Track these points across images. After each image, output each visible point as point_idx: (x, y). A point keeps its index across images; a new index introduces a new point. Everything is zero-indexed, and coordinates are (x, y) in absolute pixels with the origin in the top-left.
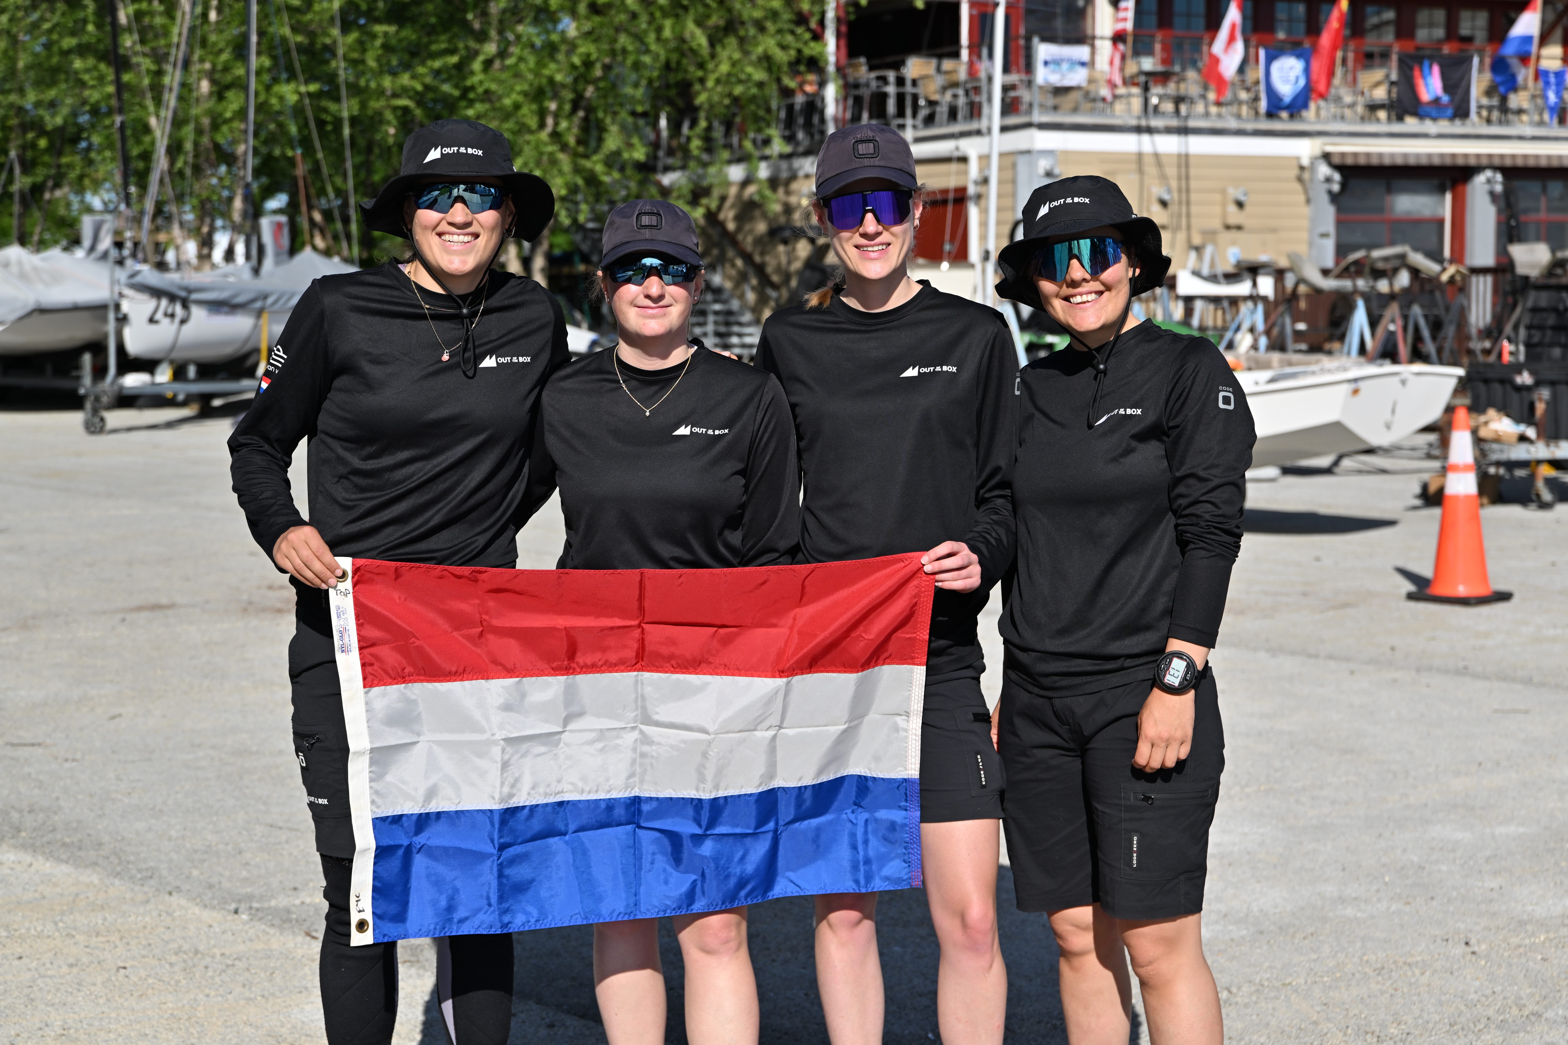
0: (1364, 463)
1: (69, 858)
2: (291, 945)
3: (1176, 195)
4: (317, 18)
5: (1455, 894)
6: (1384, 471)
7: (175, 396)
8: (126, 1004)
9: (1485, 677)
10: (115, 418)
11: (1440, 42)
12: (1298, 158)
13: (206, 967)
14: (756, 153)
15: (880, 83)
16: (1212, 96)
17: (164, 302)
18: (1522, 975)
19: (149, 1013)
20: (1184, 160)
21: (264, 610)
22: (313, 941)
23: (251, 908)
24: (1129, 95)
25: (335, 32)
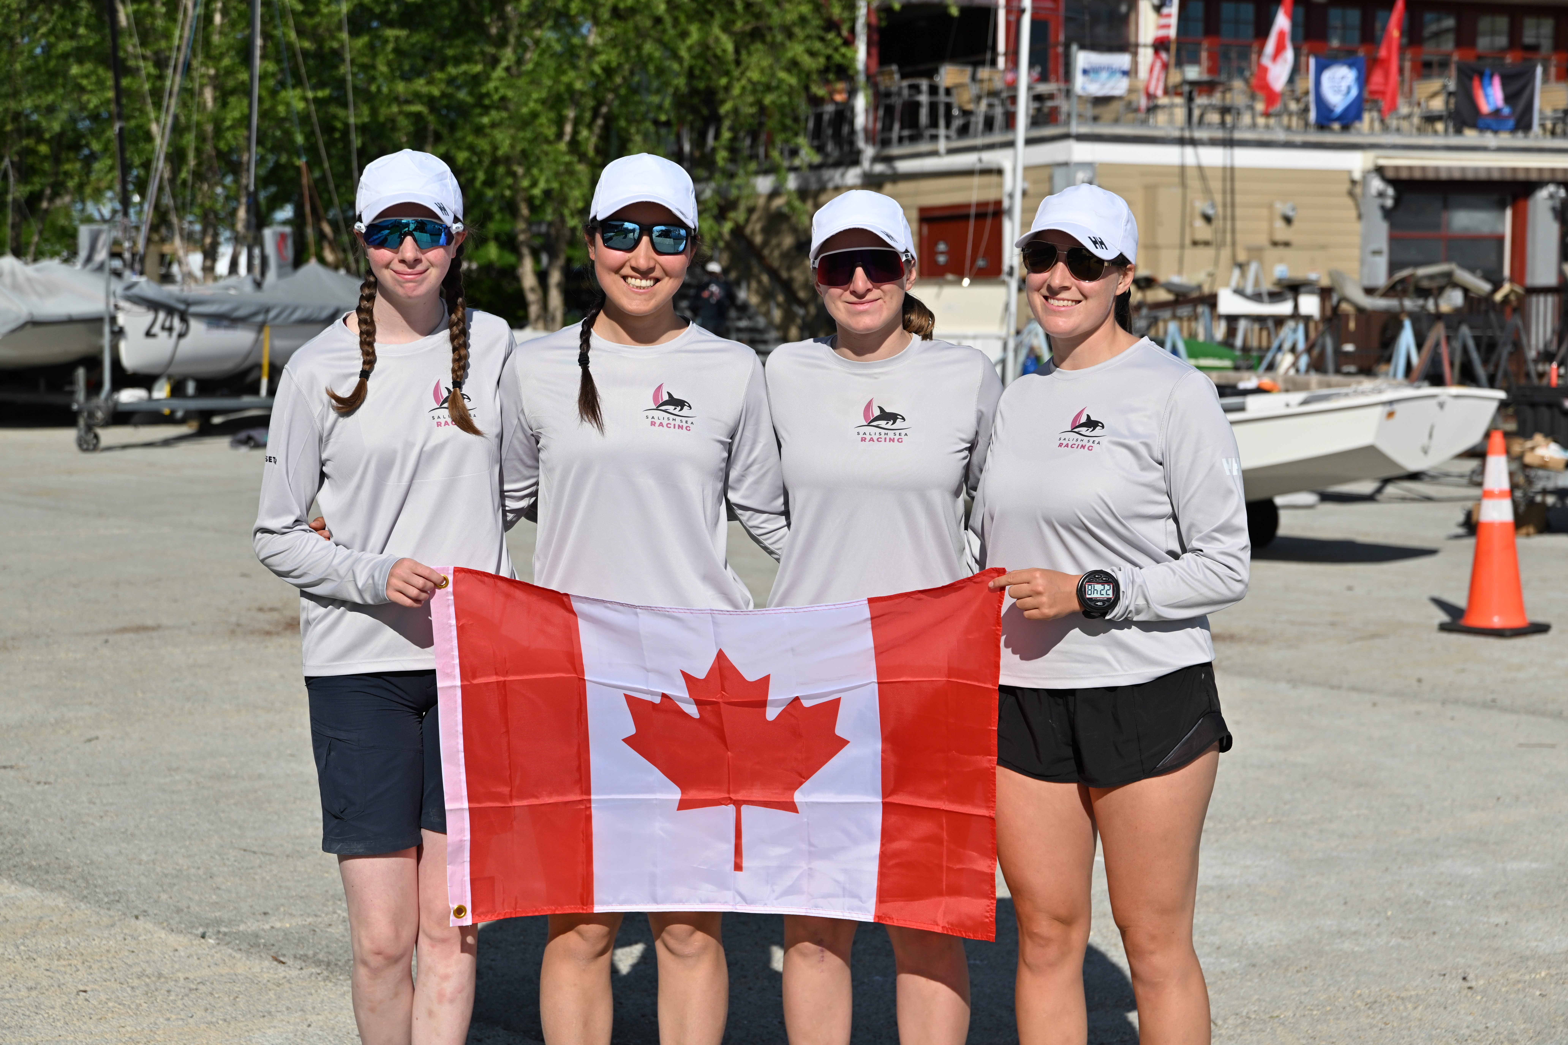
0: (1409, 490)
1: (35, 881)
2: (257, 969)
3: (1220, 210)
4: (325, 21)
5: (1458, 929)
6: (1429, 499)
7: (173, 412)
8: (84, 1027)
9: (1513, 710)
10: (109, 435)
11: (1503, 51)
12: (1350, 172)
13: (169, 991)
14: (786, 164)
15: (913, 91)
16: (1260, 106)
17: (162, 315)
18: (1518, 1010)
19: (107, 1036)
20: (1230, 173)
21: (252, 632)
22: (279, 966)
23: (219, 932)
24: (1172, 106)
25: (344, 36)
